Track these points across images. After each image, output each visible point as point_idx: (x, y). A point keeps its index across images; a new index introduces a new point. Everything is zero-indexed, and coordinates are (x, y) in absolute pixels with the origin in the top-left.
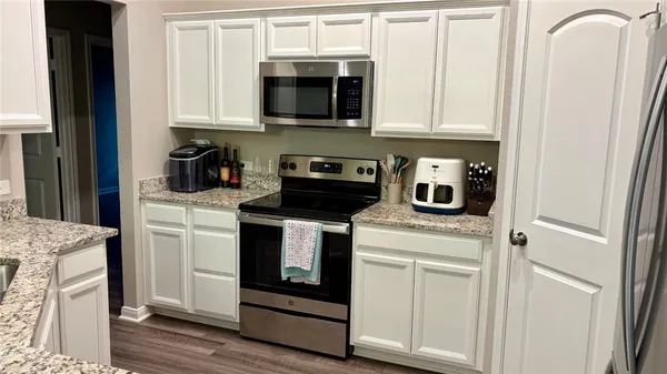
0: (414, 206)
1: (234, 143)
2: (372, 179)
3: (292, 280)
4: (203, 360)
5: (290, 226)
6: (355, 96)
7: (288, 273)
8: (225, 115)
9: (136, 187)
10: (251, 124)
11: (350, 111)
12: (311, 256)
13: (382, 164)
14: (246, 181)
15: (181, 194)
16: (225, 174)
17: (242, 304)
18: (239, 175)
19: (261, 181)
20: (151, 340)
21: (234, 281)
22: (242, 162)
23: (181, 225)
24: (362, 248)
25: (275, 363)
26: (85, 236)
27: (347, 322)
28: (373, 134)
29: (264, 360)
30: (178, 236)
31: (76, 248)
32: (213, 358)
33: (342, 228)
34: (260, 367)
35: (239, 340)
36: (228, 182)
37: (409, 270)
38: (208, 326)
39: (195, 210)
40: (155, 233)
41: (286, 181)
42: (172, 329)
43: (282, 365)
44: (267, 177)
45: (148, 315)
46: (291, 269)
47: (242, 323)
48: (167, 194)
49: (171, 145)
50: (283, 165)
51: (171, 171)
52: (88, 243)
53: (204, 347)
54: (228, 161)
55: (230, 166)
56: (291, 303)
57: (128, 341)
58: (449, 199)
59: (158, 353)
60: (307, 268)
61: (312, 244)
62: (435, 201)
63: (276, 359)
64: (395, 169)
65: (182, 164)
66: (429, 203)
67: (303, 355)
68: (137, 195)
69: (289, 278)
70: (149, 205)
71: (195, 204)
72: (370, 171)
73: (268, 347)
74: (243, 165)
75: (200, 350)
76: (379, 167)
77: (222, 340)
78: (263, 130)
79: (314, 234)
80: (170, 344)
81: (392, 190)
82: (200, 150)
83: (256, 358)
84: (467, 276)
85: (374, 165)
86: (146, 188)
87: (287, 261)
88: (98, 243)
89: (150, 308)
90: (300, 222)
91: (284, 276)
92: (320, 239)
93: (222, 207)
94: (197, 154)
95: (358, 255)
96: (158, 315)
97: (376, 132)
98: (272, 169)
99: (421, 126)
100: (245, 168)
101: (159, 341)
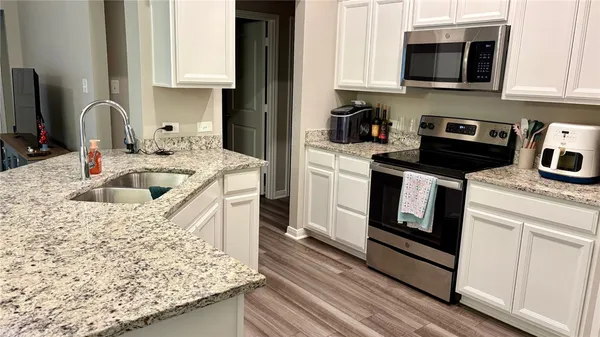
0: (540, 172)
1: (386, 104)
2: (505, 142)
3: (409, 225)
4: (331, 276)
5: (409, 177)
6: (486, 60)
7: (404, 217)
8: (376, 79)
9: (303, 135)
10: (395, 87)
11: (480, 74)
12: (424, 205)
13: (516, 128)
14: (392, 138)
15: (335, 144)
16: (375, 131)
17: (370, 239)
18: (387, 132)
19: (405, 138)
20: (300, 254)
21: (364, 219)
22: (391, 121)
23: (331, 169)
24: (473, 204)
25: (386, 292)
26: (244, 164)
27: (454, 271)
28: (503, 98)
29: (378, 287)
30: (327, 177)
31: (236, 170)
32: (339, 277)
33: (455, 184)
34: (372, 292)
35: (365, 268)
36: (377, 137)
37: (517, 231)
38: (345, 253)
39: (341, 157)
40: (313, 173)
41: (425, 140)
42: (318, 250)
43: (391, 295)
44: (408, 135)
45: (305, 236)
46: (406, 215)
47: (368, 255)
48: (326, 144)
49: (335, 104)
50: (423, 125)
51: (331, 126)
52: (245, 168)
53: (336, 267)
54: (378, 119)
55: (379, 124)
56: (407, 245)
57: (284, 251)
58: (578, 168)
59: (302, 264)
60: (420, 216)
61: (426, 196)
62: (559, 167)
63: (388, 289)
64: (529, 134)
65: (340, 119)
66: (553, 169)
67: (414, 292)
68: (302, 142)
69: (405, 223)
70: (312, 151)
71: (341, 152)
72: (503, 135)
73: (386, 279)
74: (391, 124)
75: (332, 269)
76: (513, 131)
77: (351, 265)
78: (404, 92)
79: (429, 186)
80: (312, 259)
81: (523, 154)
82: (356, 109)
83: (372, 284)
84: (579, 246)
85: (508, 129)
86: (310, 137)
87: (403, 207)
88: (253, 169)
89: (307, 231)
90: (417, 174)
91: (400, 220)
92: (433, 191)
93: (359, 157)
94: (351, 112)
95: (469, 211)
96: (313, 238)
97: (507, 96)
98: (413, 128)
99: (554, 90)
100: (393, 127)
101: (305, 256)
